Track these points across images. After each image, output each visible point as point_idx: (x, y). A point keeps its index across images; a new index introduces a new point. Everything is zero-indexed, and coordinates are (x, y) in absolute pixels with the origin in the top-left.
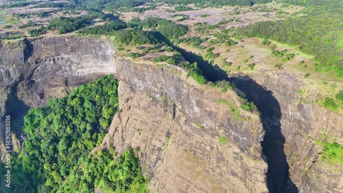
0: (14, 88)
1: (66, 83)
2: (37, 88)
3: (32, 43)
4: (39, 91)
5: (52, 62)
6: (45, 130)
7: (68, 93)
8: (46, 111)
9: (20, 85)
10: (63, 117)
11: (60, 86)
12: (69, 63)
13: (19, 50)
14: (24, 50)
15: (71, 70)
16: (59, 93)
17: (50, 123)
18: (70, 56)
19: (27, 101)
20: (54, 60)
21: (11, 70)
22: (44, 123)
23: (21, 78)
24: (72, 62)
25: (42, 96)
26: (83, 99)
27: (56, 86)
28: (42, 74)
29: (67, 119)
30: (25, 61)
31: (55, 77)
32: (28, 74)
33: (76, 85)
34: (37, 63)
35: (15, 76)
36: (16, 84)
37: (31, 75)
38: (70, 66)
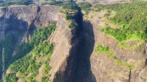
0: (33, 21)
1: (49, 23)
2: (40, 23)
3: (40, 7)
4: (40, 24)
5: (45, 14)
6: (39, 36)
7: (49, 26)
8: (41, 30)
9: (35, 21)
10: (45, 33)
11: (47, 23)
12: (51, 15)
13: (36, 9)
14: (38, 10)
15: (51, 18)
16: (46, 25)
17: (41, 34)
18: (51, 13)
19: (36, 26)
20: (46, 14)
21: (33, 16)
22: (39, 34)
23: (36, 18)
24: (52, 16)
25: (41, 25)
26: (52, 28)
27: (46, 23)
28: (42, 18)
29: (46, 33)
30: (37, 13)
31: (46, 20)
32: (38, 18)
33: (52, 23)
34: (41, 14)
35: (34, 18)
36: (34, 20)
37: (39, 18)
38: (51, 17)
